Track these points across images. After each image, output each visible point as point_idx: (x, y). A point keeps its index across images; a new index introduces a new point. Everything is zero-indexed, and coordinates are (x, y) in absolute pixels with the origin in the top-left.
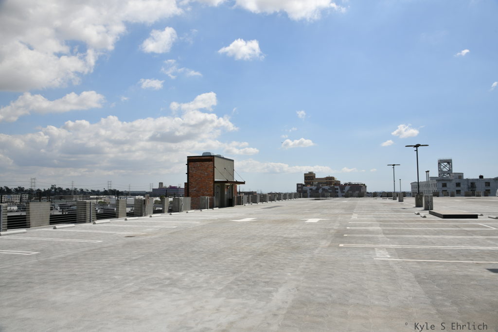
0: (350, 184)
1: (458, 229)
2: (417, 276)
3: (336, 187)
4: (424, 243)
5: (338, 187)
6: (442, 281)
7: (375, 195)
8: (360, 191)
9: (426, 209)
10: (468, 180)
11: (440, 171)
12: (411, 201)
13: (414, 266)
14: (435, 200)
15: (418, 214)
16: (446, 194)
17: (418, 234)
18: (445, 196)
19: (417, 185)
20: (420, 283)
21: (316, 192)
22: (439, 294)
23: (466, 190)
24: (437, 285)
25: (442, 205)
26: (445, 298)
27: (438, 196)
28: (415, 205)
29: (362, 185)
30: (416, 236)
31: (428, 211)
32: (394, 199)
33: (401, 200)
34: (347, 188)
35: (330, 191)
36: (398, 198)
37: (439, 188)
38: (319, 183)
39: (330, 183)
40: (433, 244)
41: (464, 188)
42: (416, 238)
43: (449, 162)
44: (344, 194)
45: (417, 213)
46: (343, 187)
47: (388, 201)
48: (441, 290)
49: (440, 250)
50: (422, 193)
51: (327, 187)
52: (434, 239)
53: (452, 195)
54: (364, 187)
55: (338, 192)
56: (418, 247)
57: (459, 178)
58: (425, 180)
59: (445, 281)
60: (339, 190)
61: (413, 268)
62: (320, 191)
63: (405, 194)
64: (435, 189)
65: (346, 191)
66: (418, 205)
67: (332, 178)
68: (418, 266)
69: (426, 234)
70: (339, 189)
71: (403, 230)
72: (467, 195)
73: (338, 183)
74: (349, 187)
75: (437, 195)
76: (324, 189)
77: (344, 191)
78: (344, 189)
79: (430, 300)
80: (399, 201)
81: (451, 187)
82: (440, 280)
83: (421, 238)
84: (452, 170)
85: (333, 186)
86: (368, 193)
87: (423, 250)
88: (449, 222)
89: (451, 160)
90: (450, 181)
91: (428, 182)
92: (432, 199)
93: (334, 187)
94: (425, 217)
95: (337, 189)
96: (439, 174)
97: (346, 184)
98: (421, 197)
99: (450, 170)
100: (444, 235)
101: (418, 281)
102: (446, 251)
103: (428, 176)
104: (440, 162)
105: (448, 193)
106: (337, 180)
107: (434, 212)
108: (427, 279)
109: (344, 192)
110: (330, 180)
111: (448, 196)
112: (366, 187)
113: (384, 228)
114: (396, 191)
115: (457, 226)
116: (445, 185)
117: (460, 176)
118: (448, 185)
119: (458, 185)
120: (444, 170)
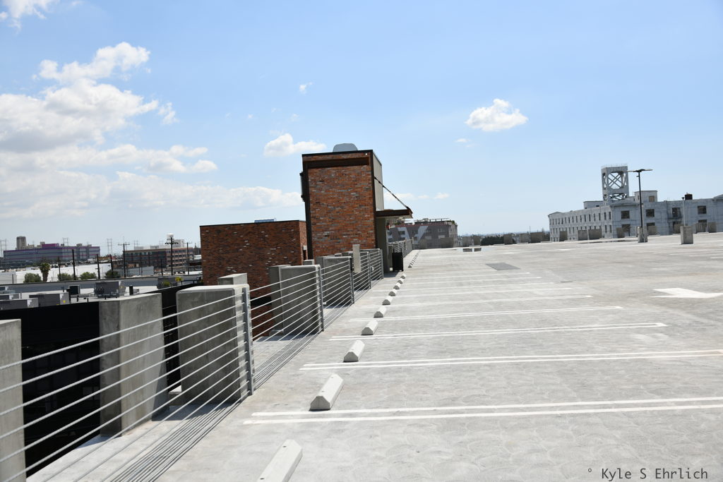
0: (425, 223)
3: (400, 229)
5: (404, 229)
8: (447, 234)
10: (667, 203)
29: (450, 224)
34: (422, 229)
46: (413, 228)
54: (453, 227)
57: (650, 201)
60: (406, 235)
65: (419, 235)
70: (406, 232)
74: (426, 227)
77: (416, 235)
78: (417, 233)
85: (393, 227)
86: (459, 238)
93: (396, 229)
95: (403, 233)
109: (416, 238)
116: (625, 215)
117: (652, 196)
118: (631, 215)
119: (650, 213)
120: (614, 186)
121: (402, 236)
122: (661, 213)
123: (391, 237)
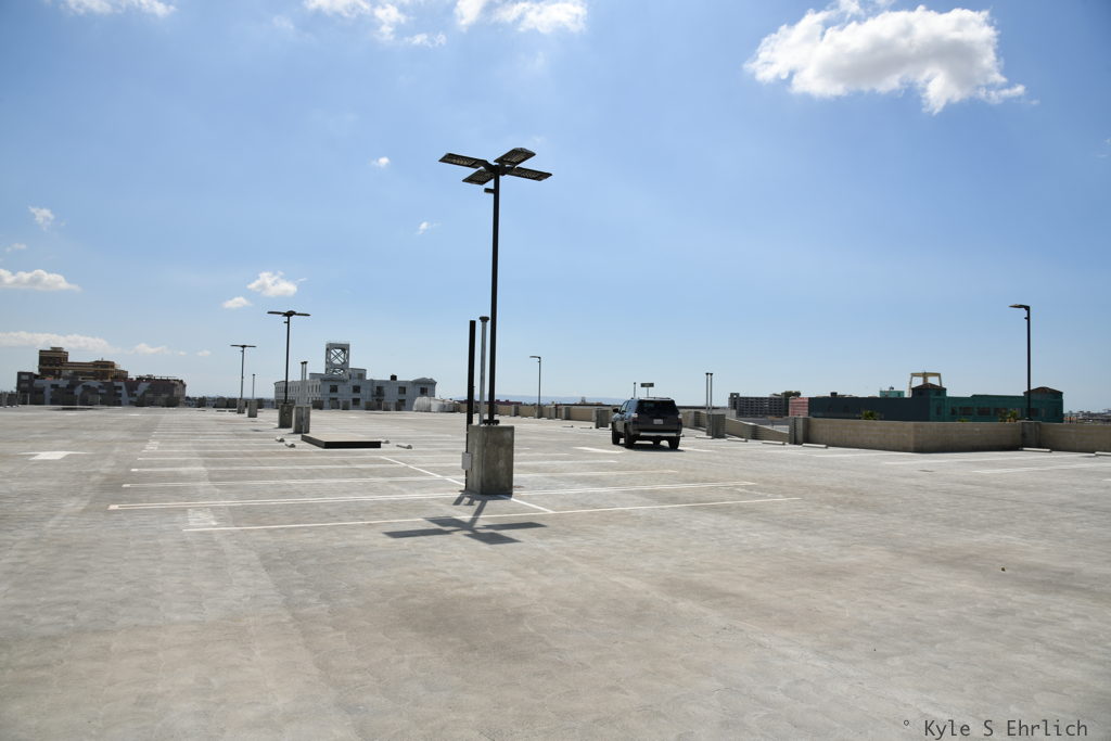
1: (346, 466)
2: (263, 557)
3: (116, 384)
4: (284, 494)
5: (120, 384)
6: (308, 562)
7: (201, 403)
8: (171, 393)
9: (296, 432)
10: (372, 381)
11: (329, 362)
12: (270, 417)
13: (261, 538)
14: (315, 415)
15: (282, 441)
16: (335, 405)
17: (277, 478)
18: (333, 408)
19: (284, 387)
20: (268, 568)
21: (68, 393)
22: (300, 586)
23: (369, 399)
24: (298, 570)
25: (326, 424)
26: (309, 591)
27: (321, 408)
28: (277, 425)
29: (177, 383)
30: (273, 482)
31: (299, 436)
32: (239, 412)
33: (252, 415)
35: (101, 391)
36: (247, 411)
37: (323, 393)
38: (76, 373)
39: (104, 375)
40: (301, 494)
41: (365, 395)
42: (272, 486)
43: (345, 348)
44: (134, 399)
45: (279, 438)
46: (133, 385)
47: (228, 415)
48: (304, 576)
49: (312, 505)
50: (293, 402)
51: (95, 383)
52: (304, 485)
53: (346, 408)
54: (180, 386)
55: (120, 395)
56: (274, 502)
57: (358, 379)
58: (300, 379)
59: (313, 561)
60: (124, 391)
61: (258, 542)
62: (78, 391)
63: (261, 404)
64: (317, 396)
65: (139, 392)
66: (284, 424)
67: (110, 365)
68: (269, 538)
69: (292, 478)
70: (124, 388)
71: (249, 471)
72: (369, 407)
73: (122, 376)
74: (148, 384)
75: (318, 406)
76: (87, 388)
77: (134, 392)
78: (136, 389)
79: (284, 597)
80: (250, 416)
81: (345, 393)
82: (305, 559)
83: (280, 486)
84: (348, 363)
85: (109, 380)
87: (281, 507)
88: (333, 454)
89: (348, 345)
90: (344, 381)
91: (303, 382)
92: (309, 413)
93: (112, 383)
94: (293, 446)
95: (120, 388)
96: (327, 369)
97: (140, 379)
98: (290, 409)
99: (346, 363)
100: (322, 477)
101: (264, 566)
102: (322, 507)
103: (304, 371)
104: (330, 348)
105: (338, 403)
106: (122, 368)
107: (310, 438)
108: (282, 561)
110: (103, 369)
111: (338, 408)
112: (185, 386)
113: (213, 469)
114: (244, 396)
115: (345, 462)
116: (334, 389)
117: (361, 374)
118: (339, 389)
119: (357, 389)
120: (336, 362)
121: (119, 392)
122: (366, 389)
123: (104, 391)
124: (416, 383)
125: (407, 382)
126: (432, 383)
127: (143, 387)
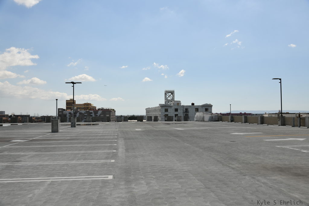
0: (102, 109)
3: (90, 111)
5: (92, 111)
10: (183, 106)
11: (166, 99)
23: (182, 114)
38: (77, 108)
43: (172, 93)
46: (96, 111)
51: (83, 111)
55: (92, 116)
57: (177, 105)
62: (78, 115)
64: (160, 114)
67: (89, 104)
76: (80, 113)
85: (88, 110)
89: (174, 91)
90: (171, 107)
96: (165, 102)
97: (99, 109)
99: (173, 99)
104: (166, 92)
110: (87, 106)
112: (115, 111)
117: (179, 103)
120: (169, 98)
121: (91, 114)
122: (181, 110)
123: (87, 114)
124: (203, 106)
125: (199, 106)
126: (211, 106)
127: (100, 112)
